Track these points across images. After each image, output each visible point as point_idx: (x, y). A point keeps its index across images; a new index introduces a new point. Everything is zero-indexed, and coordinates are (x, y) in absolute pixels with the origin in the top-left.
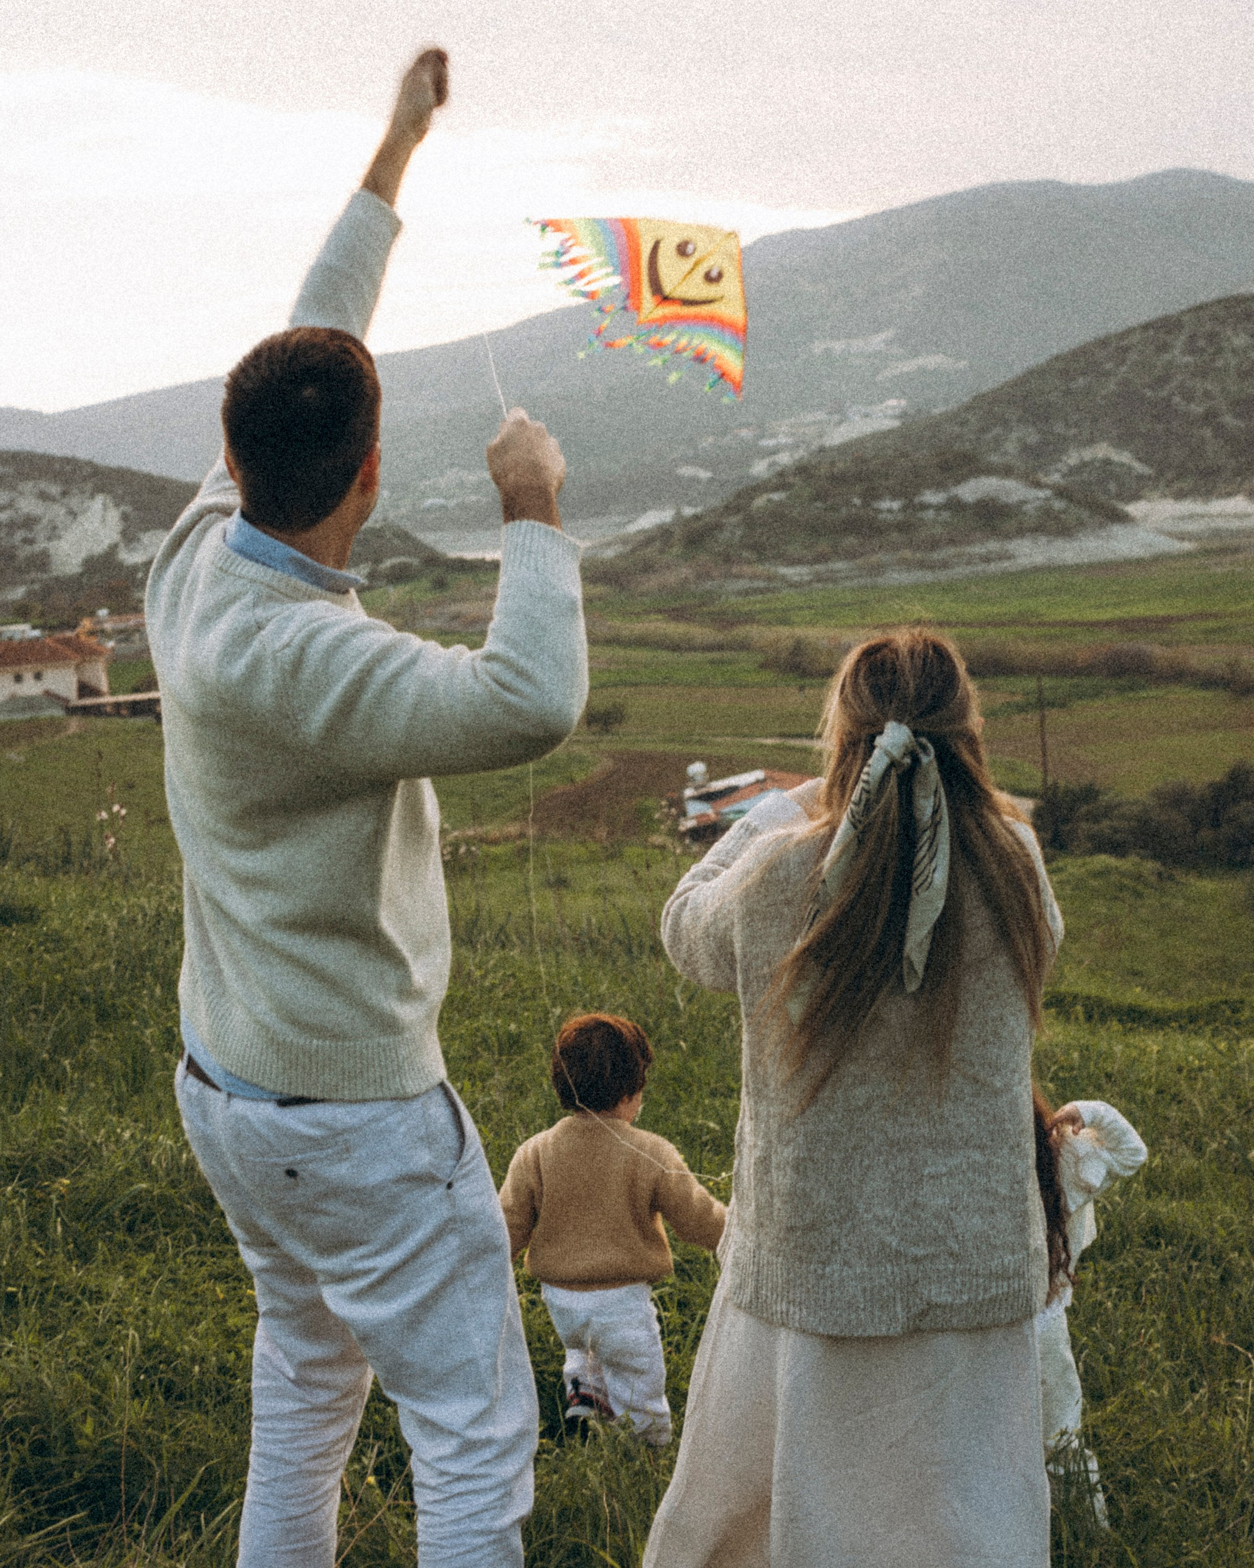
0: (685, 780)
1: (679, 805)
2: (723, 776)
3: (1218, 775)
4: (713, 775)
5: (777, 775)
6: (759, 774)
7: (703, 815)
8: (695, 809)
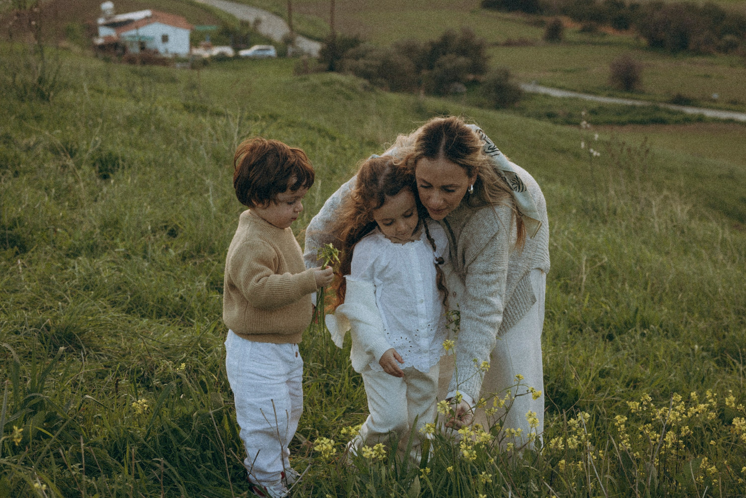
0: (100, 13)
1: (93, 31)
2: (127, 11)
3: (436, 37)
4: (118, 11)
5: (158, 14)
6: (147, 13)
7: (110, 37)
8: (104, 32)
